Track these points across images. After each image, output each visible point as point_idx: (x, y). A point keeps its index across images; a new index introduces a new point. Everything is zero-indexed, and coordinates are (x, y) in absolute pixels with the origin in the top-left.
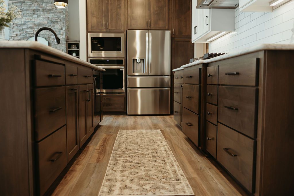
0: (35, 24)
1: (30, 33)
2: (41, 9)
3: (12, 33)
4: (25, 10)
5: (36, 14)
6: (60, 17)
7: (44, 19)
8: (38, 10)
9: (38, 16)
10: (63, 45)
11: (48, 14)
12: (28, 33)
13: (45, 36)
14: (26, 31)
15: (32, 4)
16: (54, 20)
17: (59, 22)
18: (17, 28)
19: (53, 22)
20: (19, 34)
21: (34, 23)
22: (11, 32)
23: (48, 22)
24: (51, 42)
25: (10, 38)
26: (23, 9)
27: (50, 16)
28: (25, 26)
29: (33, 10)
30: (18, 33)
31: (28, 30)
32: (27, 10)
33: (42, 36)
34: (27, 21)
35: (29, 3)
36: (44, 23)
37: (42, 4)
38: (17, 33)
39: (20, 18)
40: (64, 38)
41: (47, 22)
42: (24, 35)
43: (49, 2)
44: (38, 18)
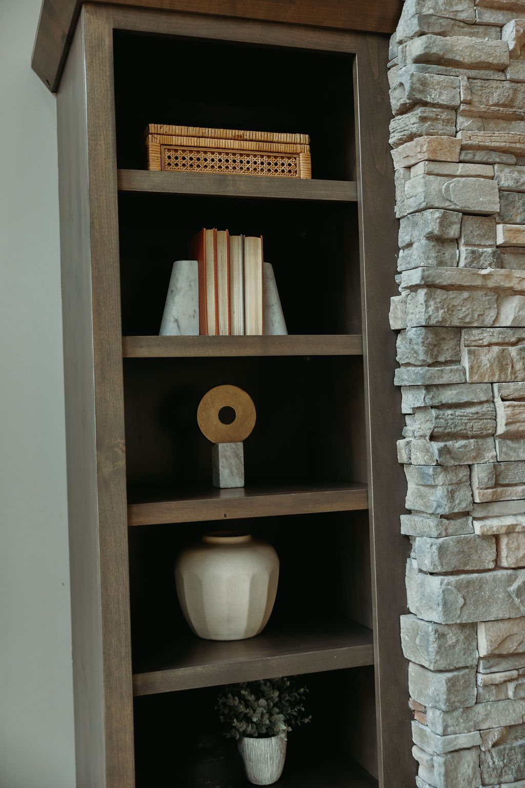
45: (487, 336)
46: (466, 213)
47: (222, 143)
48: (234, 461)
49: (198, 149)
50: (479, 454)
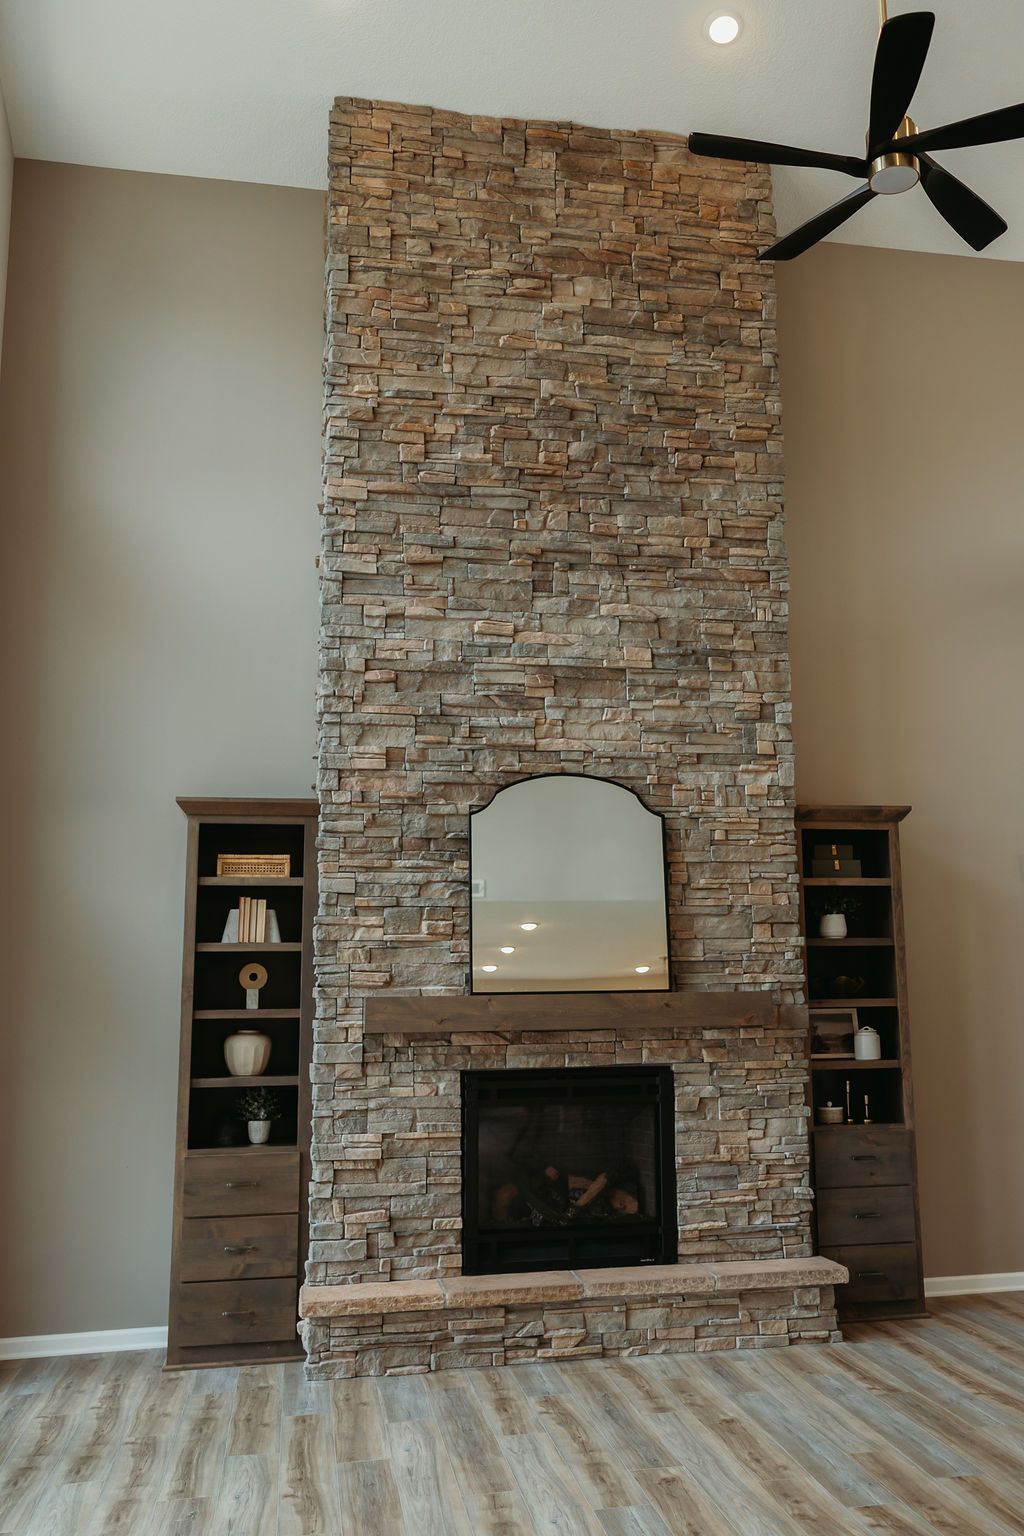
0: (546, 669)
1: (504, 748)
2: (599, 552)
3: (350, 741)
4: (472, 554)
5: (556, 587)
6: (752, 618)
7: (626, 633)
8: (573, 559)
9: (571, 604)
10: (778, 849)
11: (657, 590)
12: (493, 747)
13: (633, 769)
14: (472, 729)
15: (529, 508)
16: (705, 643)
17: (741, 661)
18: (395, 698)
19: (698, 659)
20: (412, 752)
21: (542, 661)
22: (345, 730)
23: (653, 655)
24: (681, 824)
25: (334, 783)
26: (455, 544)
27: (672, 605)
28: (464, 681)
29: (539, 560)
30: (403, 739)
31: (493, 721)
32: (484, 556)
33: (606, 770)
34: (487, 640)
35: (505, 504)
36: (622, 664)
37: (610, 514)
38: (392, 744)
39: (428, 618)
40: (785, 789)
41: (648, 656)
42: (450, 763)
43: (665, 498)
44: (577, 625)
45: (348, 945)
46: (339, 894)
47: (249, 861)
48: (254, 997)
49: (239, 864)
50: (340, 993)
